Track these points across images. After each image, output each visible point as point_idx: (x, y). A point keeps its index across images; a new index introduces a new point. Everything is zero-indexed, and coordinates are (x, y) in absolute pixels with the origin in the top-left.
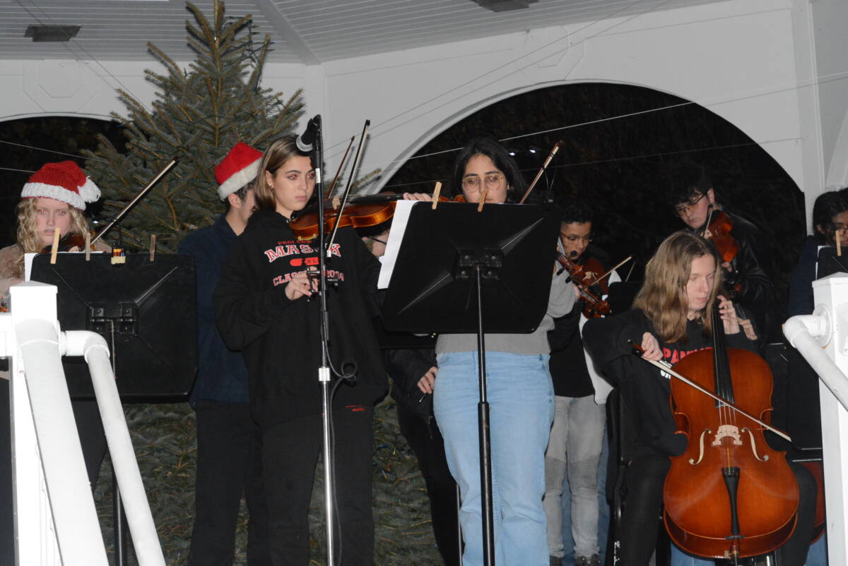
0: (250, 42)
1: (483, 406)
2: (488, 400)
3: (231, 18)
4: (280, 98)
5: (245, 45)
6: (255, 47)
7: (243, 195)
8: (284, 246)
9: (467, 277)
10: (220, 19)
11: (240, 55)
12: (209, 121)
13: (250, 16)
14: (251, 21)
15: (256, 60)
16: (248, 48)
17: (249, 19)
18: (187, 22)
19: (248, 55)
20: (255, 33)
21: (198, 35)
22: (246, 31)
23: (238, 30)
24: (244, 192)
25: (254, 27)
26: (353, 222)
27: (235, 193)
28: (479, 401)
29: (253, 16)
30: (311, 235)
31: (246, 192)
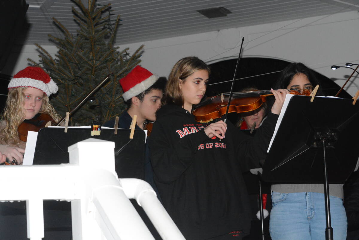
0: (109, 20)
1: (329, 230)
2: (332, 227)
3: (99, 5)
4: (128, 51)
5: (106, 21)
6: (112, 23)
7: (141, 97)
8: (188, 127)
9: (316, 146)
10: (94, 5)
11: (102, 28)
12: (90, 63)
13: (110, 4)
14: (110, 8)
15: (112, 30)
16: (108, 23)
17: (109, 6)
18: (73, 8)
19: (108, 27)
20: (112, 15)
21: (79, 15)
22: (107, 13)
23: (103, 12)
24: (142, 96)
25: (112, 11)
26: (237, 109)
27: (136, 96)
28: (325, 227)
29: (112, 4)
30: (209, 119)
31: (144, 96)
